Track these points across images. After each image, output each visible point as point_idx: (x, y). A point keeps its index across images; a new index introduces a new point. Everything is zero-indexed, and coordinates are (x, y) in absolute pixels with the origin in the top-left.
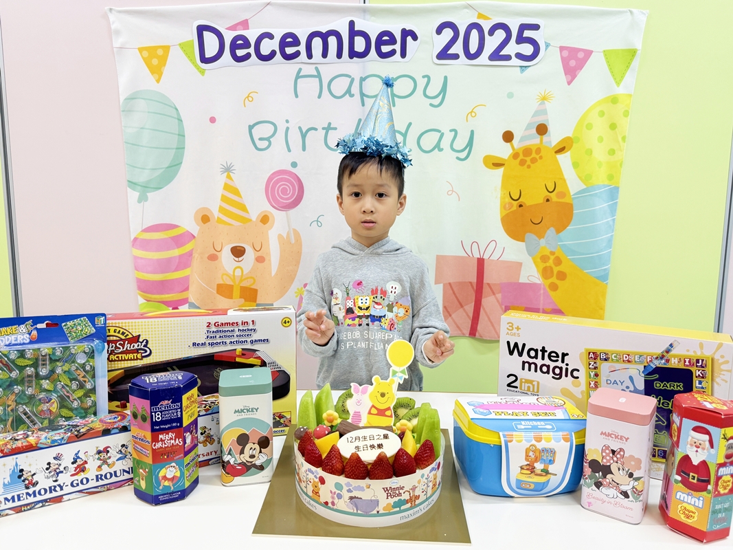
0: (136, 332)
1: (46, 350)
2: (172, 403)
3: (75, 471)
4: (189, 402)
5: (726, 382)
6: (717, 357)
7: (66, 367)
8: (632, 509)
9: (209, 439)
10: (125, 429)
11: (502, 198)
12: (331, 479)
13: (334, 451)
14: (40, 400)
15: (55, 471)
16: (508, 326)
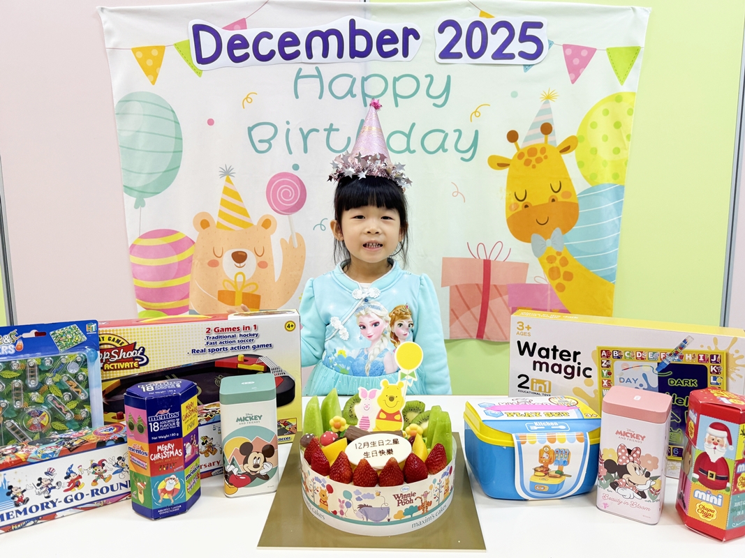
0: (131, 339)
1: (34, 361)
2: (170, 412)
3: (69, 486)
4: (188, 411)
5: (741, 377)
6: (731, 352)
7: (57, 378)
8: (649, 509)
9: (211, 449)
10: (121, 441)
11: (508, 199)
12: (339, 487)
13: (342, 458)
14: (29, 414)
15: (47, 486)
16: (518, 325)
